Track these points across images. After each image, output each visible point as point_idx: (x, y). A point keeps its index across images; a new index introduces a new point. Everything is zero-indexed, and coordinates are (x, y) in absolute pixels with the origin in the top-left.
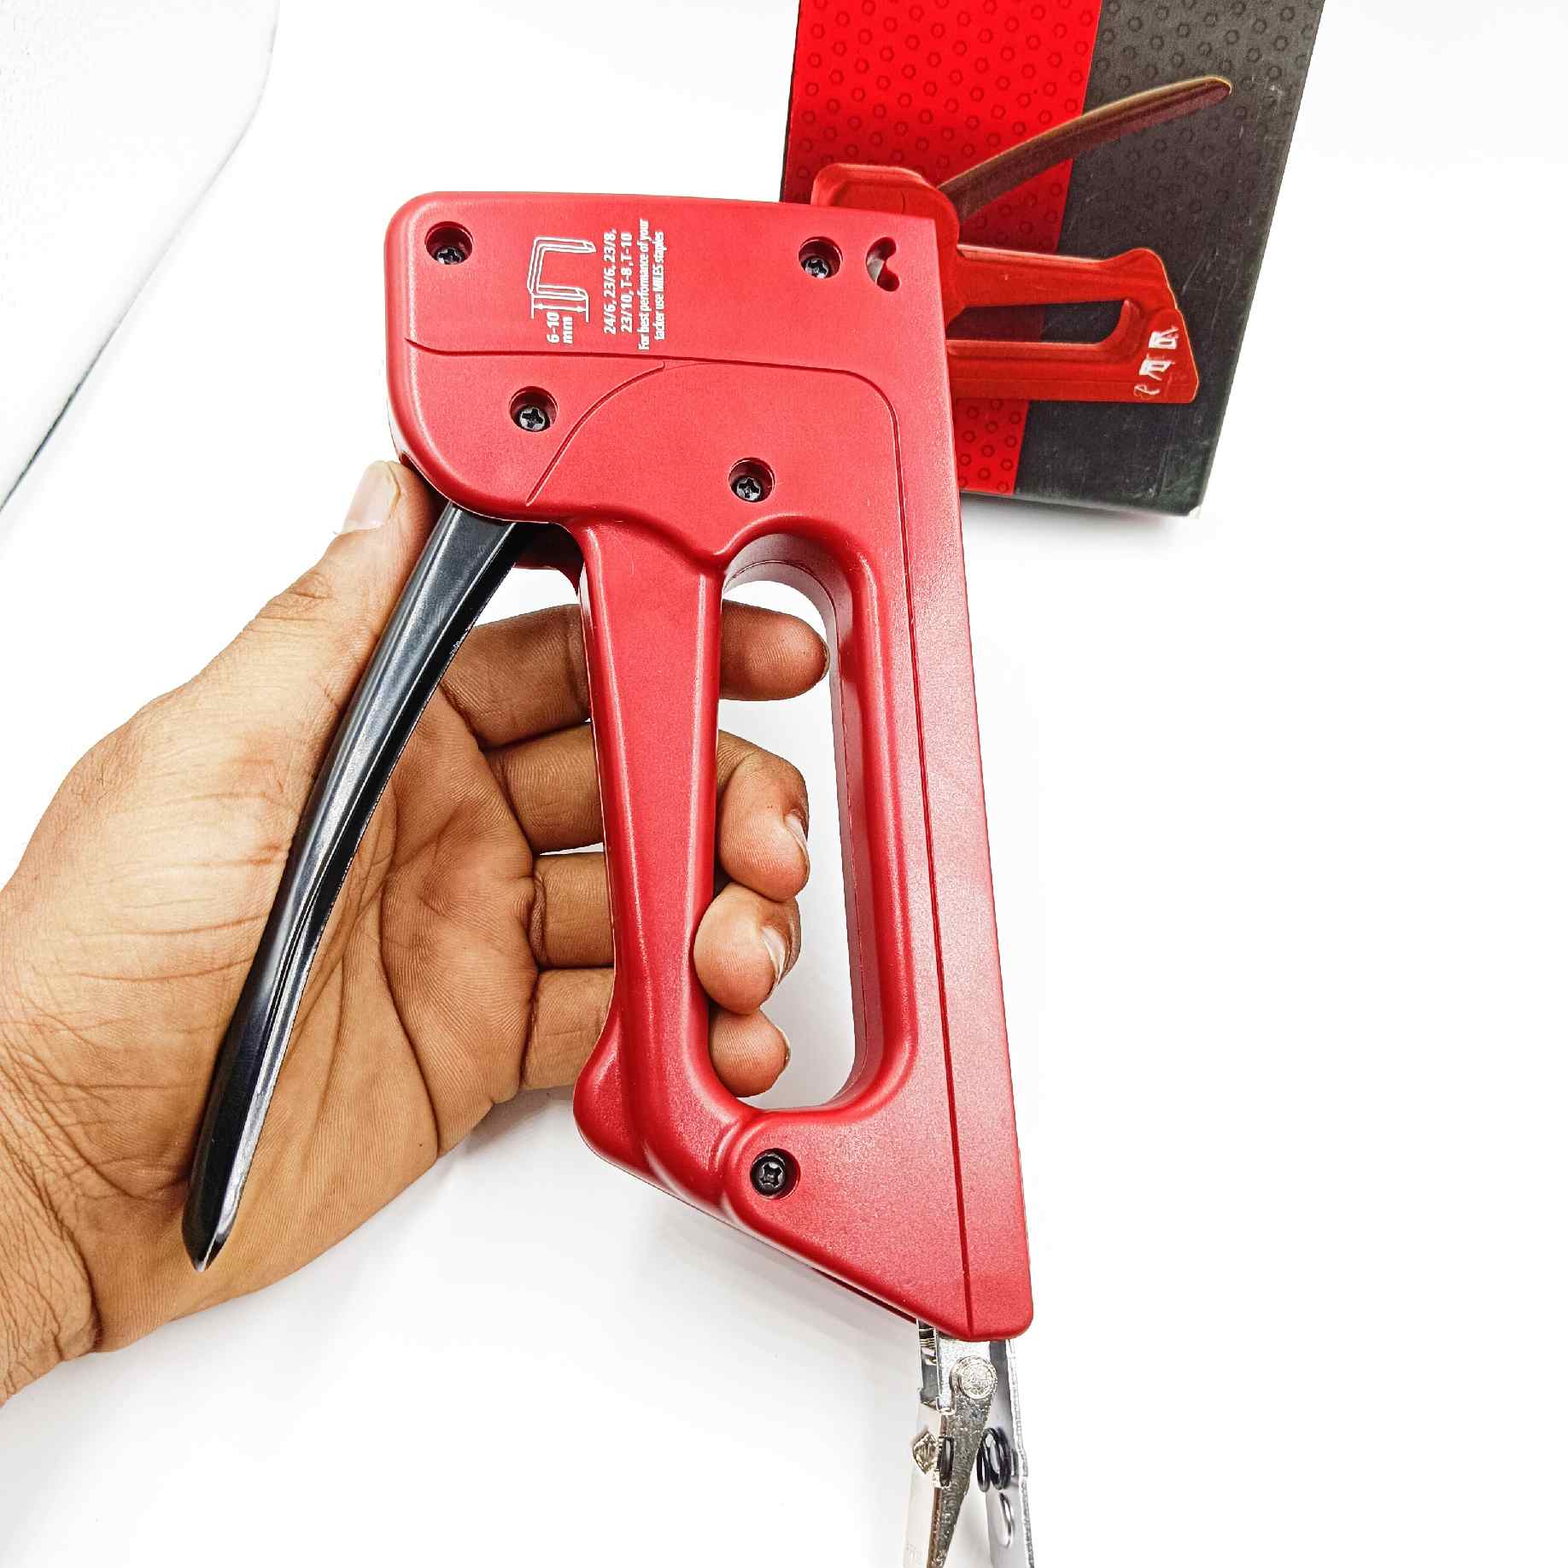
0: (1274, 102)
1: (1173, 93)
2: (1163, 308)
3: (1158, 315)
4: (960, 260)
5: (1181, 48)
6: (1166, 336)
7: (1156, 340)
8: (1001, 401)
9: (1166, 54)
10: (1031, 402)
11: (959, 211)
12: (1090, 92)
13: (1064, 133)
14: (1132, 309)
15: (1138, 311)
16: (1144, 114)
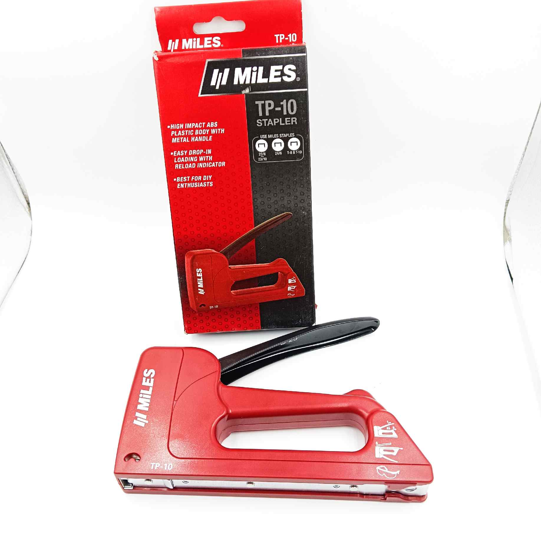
0: (305, 216)
1: (277, 218)
2: (289, 273)
3: (289, 275)
4: (230, 270)
5: (276, 207)
6: (292, 280)
7: (290, 281)
8: (251, 304)
9: (273, 209)
10: (260, 303)
11: (227, 258)
12: (255, 222)
13: (250, 233)
14: (281, 274)
15: (283, 274)
16: (270, 225)
